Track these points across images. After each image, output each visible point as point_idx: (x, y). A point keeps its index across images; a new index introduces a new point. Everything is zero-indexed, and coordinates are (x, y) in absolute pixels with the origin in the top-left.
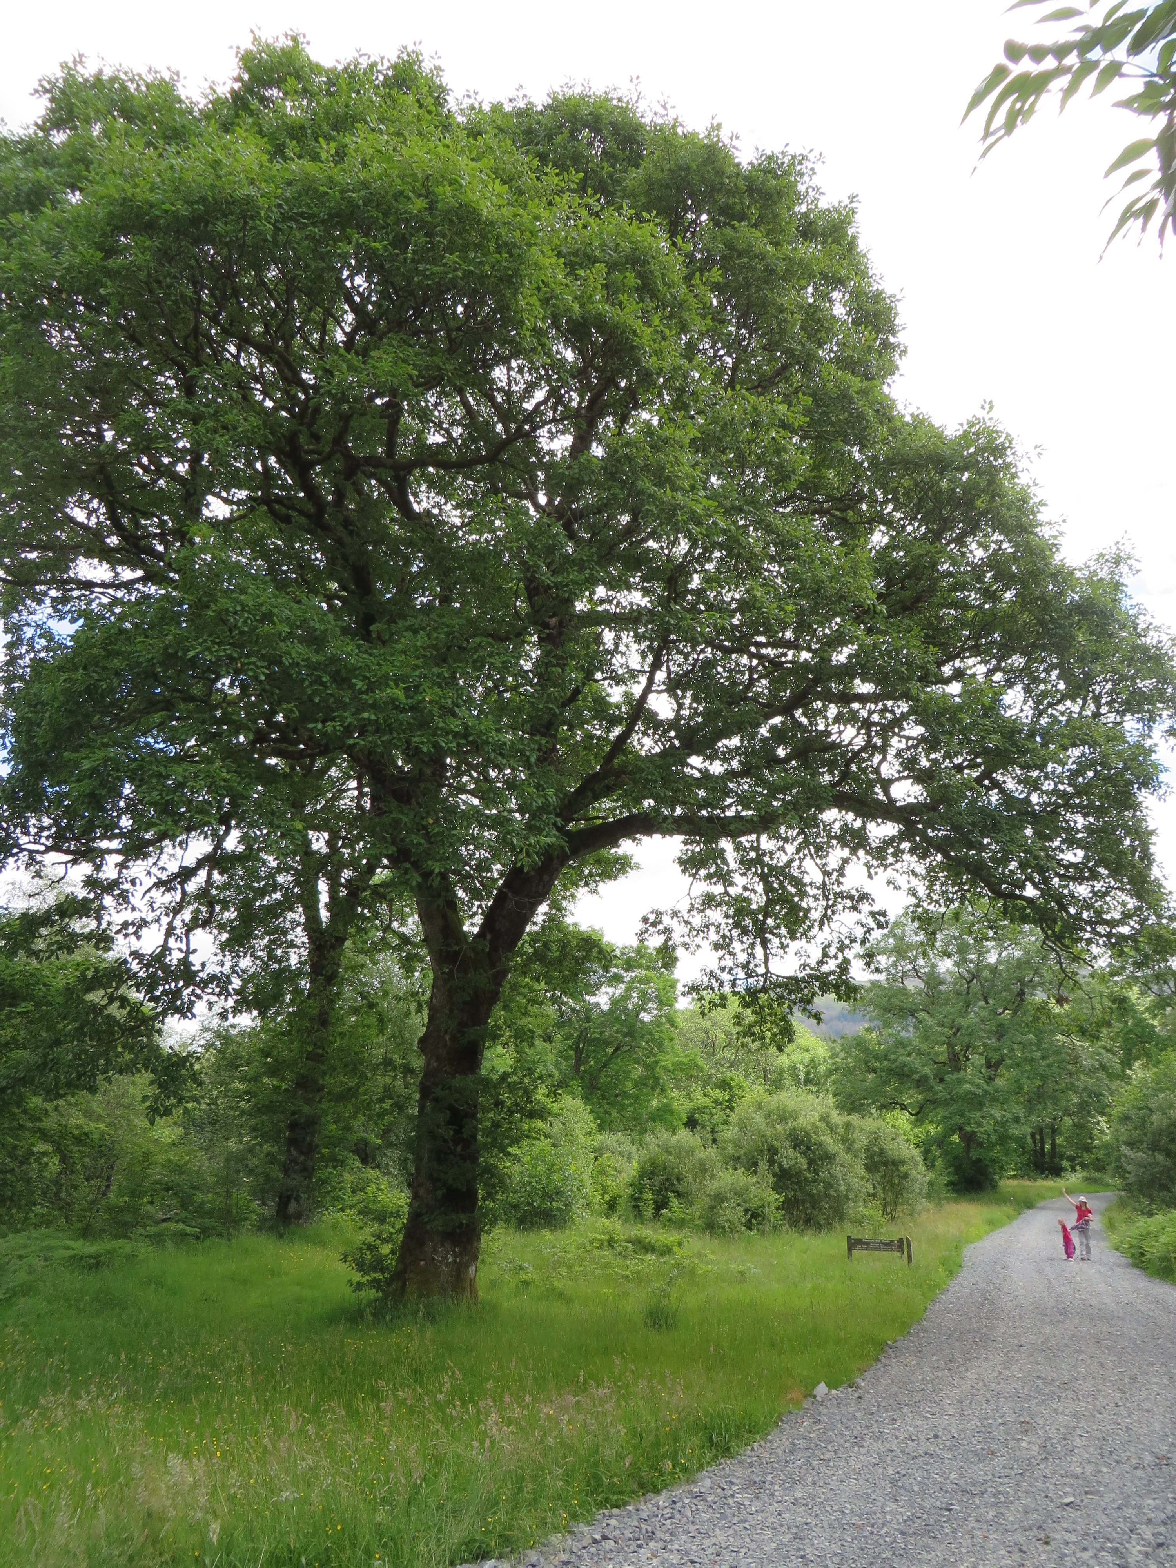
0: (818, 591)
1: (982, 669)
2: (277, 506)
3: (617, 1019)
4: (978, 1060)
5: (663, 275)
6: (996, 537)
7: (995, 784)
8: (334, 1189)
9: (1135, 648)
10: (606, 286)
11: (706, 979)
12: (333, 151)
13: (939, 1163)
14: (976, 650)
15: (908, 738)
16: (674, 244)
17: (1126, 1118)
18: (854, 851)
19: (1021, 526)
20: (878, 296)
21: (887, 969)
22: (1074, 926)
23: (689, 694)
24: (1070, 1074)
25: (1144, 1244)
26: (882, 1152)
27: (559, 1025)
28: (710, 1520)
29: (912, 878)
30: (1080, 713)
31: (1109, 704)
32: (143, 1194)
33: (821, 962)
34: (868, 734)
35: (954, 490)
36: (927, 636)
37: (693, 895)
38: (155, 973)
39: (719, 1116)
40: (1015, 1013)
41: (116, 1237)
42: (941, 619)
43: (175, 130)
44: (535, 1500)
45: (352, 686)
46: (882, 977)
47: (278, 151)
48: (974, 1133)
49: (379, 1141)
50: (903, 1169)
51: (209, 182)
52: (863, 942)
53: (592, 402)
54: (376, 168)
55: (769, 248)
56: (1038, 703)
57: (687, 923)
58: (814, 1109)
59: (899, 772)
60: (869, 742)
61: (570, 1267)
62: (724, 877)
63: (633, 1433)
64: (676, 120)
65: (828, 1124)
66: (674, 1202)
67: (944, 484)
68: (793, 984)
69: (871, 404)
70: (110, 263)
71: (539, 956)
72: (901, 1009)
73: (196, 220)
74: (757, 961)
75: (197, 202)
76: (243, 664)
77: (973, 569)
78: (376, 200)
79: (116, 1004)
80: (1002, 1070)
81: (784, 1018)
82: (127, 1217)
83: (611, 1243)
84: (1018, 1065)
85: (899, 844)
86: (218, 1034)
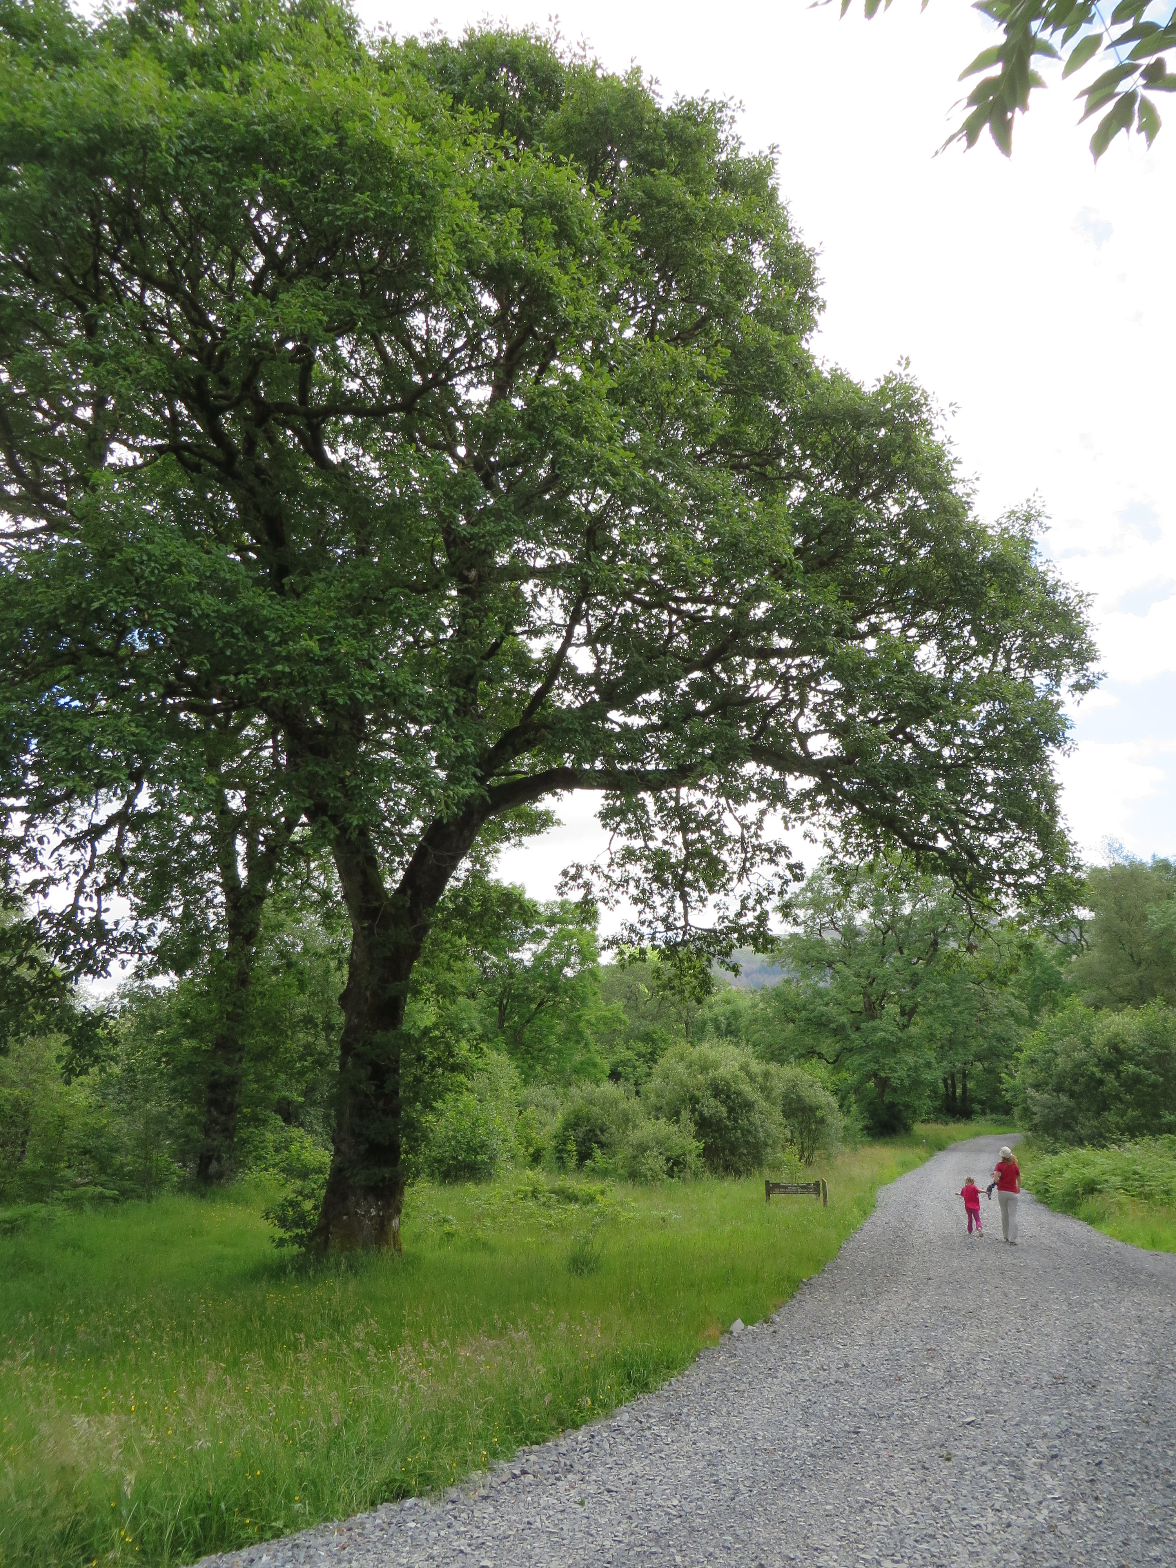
0: (735, 545)
1: (897, 624)
2: (186, 454)
3: (541, 975)
4: (892, 1009)
5: (581, 221)
6: (912, 493)
7: (909, 738)
8: (256, 1148)
9: (1044, 605)
10: (523, 232)
11: (626, 933)
12: (237, 81)
13: (854, 1108)
14: (891, 606)
15: (825, 693)
16: (593, 190)
17: (1033, 1061)
18: (772, 804)
19: (935, 483)
20: (797, 250)
21: (805, 922)
22: (984, 876)
23: (609, 649)
24: (981, 1021)
25: (1048, 1181)
26: (799, 1099)
27: (482, 982)
28: (627, 1452)
29: (828, 831)
30: (991, 670)
31: (1019, 660)
32: (60, 1159)
33: (739, 915)
34: (785, 689)
35: (871, 446)
36: (843, 592)
37: (613, 850)
38: (64, 933)
39: (643, 1069)
40: (928, 963)
41: (32, 1201)
42: (857, 575)
43: (66, 51)
44: (455, 1439)
45: (265, 638)
46: (800, 930)
47: (180, 78)
48: (888, 1078)
49: (301, 1099)
50: (819, 1114)
51: (105, 108)
52: (781, 893)
53: (511, 351)
54: (283, 100)
55: (688, 197)
56: (949, 659)
57: (607, 877)
58: (735, 1059)
59: (816, 726)
60: (785, 697)
61: (494, 1219)
62: (643, 829)
63: (553, 1372)
64: (595, 63)
65: (748, 1074)
66: (598, 1153)
67: (861, 440)
68: (711, 937)
69: (789, 358)
71: (460, 912)
72: (819, 961)
73: (92, 150)
74: (676, 915)
75: (92, 131)
76: (150, 616)
77: (889, 525)
78: (281, 134)
79: (26, 965)
80: (916, 1018)
81: (703, 971)
82: (44, 1181)
83: (535, 1194)
84: (931, 1012)
85: (816, 797)
86: (136, 998)
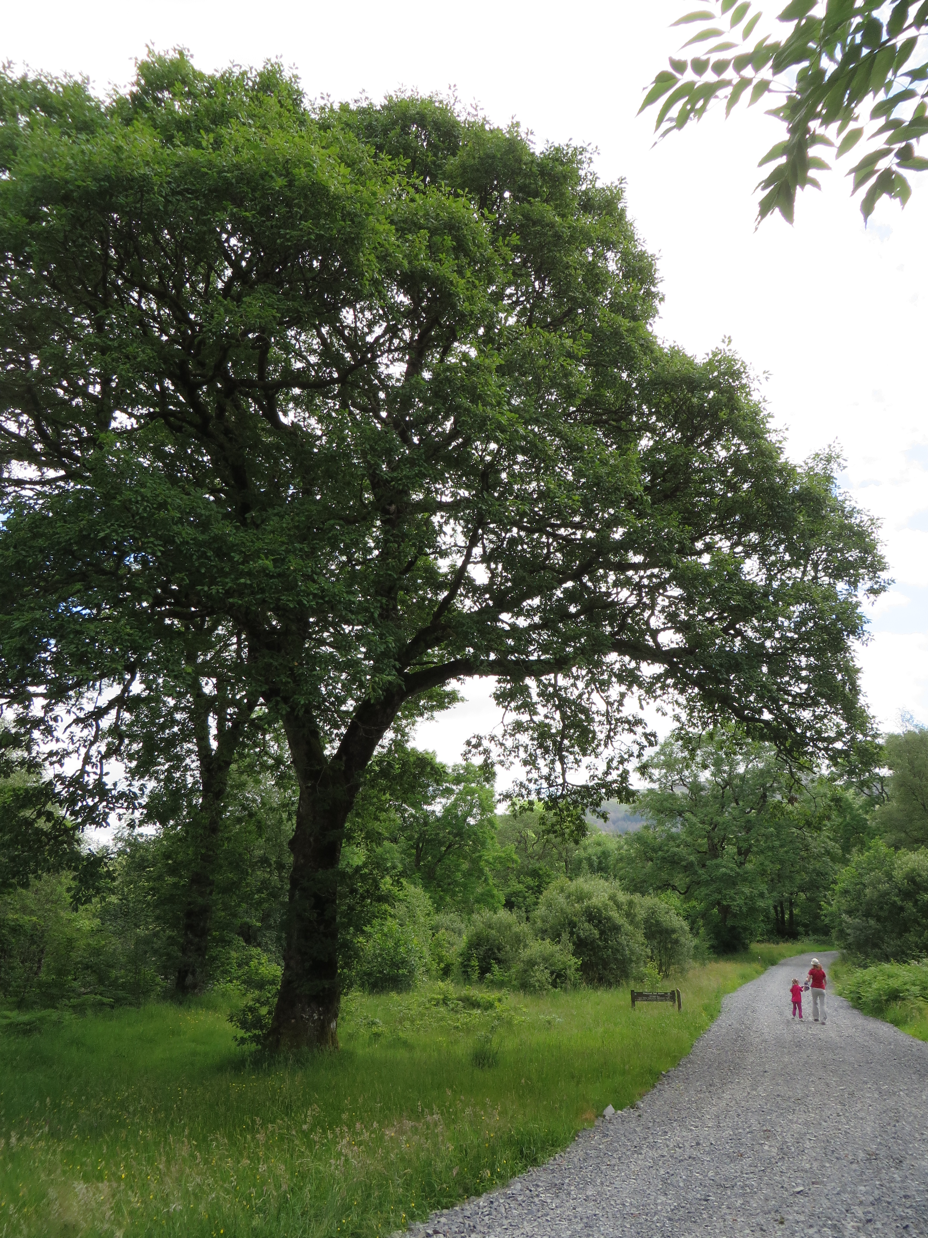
0: (598, 484)
2: (172, 419)
3: (449, 824)
4: (731, 849)
5: (474, 238)
6: (736, 441)
7: (739, 633)
8: (223, 964)
9: (843, 527)
10: (429, 247)
11: (517, 789)
12: (212, 141)
13: (702, 930)
14: (722, 529)
15: (669, 597)
16: (483, 215)
17: (846, 892)
18: (630, 687)
19: (754, 433)
20: (642, 256)
21: (659, 780)
22: (801, 741)
23: (500, 566)
24: (803, 859)
25: (860, 990)
26: (658, 923)
27: (403, 829)
28: (520, 1215)
29: (676, 707)
30: (802, 579)
31: (824, 570)
32: (68, 973)
33: (607, 773)
34: (639, 595)
35: (702, 405)
36: (683, 518)
37: (506, 723)
38: (74, 793)
39: (531, 899)
40: (759, 812)
41: (46, 1007)
42: (694, 505)
43: (85, 122)
44: (380, 1203)
45: (231, 559)
46: (656, 786)
47: (169, 139)
48: (729, 906)
49: (259, 924)
50: (674, 936)
51: (113, 163)
52: (639, 757)
53: (421, 337)
54: (246, 154)
55: (557, 219)
56: (769, 570)
57: (502, 744)
58: (605, 891)
59: (664, 624)
60: (639, 601)
61: (412, 1021)
62: (529, 707)
63: (460, 1149)
64: (484, 119)
65: (616, 903)
66: (495, 967)
67: (695, 400)
68: (585, 791)
69: (637, 340)
70: (34, 227)
71: (385, 773)
72: (671, 811)
73: (102, 193)
74: (557, 774)
75: (103, 180)
76: (143, 543)
77: (718, 466)
78: (245, 178)
79: (44, 818)
80: (751, 857)
81: (579, 818)
82: (54, 991)
83: (445, 1001)
84: (762, 852)
85: (666, 680)
86: (129, 843)
